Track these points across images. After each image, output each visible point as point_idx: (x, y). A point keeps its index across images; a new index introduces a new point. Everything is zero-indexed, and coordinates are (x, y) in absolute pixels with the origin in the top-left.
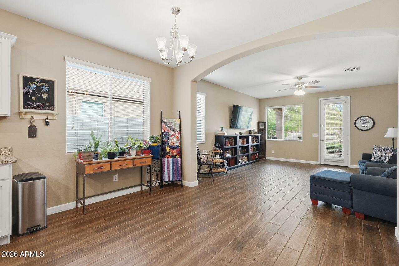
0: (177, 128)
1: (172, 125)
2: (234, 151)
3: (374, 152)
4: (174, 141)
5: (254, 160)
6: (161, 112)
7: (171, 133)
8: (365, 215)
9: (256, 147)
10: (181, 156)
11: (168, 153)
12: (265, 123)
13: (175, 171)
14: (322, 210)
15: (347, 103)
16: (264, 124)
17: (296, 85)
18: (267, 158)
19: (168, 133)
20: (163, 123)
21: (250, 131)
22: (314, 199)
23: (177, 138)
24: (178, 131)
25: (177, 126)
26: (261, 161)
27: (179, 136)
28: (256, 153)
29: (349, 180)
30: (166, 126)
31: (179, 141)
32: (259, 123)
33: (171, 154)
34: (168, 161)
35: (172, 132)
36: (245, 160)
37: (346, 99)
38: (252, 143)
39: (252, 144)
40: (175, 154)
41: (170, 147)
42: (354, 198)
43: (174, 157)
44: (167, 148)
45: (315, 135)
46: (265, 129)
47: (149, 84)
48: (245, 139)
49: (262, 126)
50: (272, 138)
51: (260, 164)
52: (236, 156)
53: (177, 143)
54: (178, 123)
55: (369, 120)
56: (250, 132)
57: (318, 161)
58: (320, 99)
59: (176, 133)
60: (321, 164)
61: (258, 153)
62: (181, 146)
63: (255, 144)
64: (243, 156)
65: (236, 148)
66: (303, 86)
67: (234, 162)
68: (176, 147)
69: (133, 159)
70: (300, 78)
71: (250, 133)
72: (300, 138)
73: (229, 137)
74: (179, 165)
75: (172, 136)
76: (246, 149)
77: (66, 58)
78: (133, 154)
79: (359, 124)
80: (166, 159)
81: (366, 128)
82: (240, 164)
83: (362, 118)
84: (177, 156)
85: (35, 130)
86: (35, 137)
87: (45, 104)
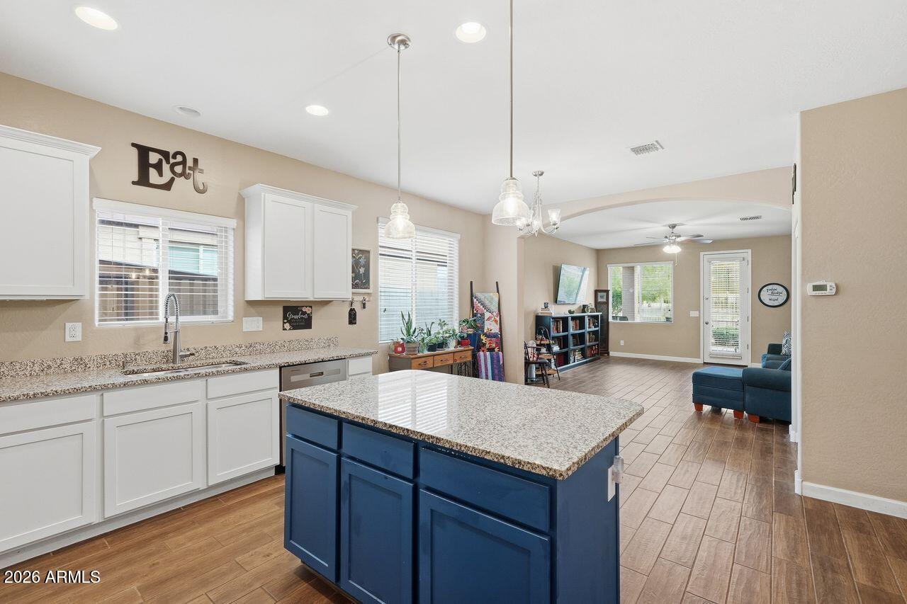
0: (494, 308)
1: (487, 303)
2: (563, 342)
3: (784, 342)
4: (491, 326)
5: (590, 357)
6: (471, 283)
7: (487, 315)
8: (761, 418)
9: (593, 334)
10: (501, 349)
11: (484, 345)
12: (607, 292)
13: (496, 371)
14: (709, 416)
15: (746, 261)
16: (605, 294)
17: (666, 237)
18: (612, 354)
19: (483, 315)
20: (475, 300)
21: (584, 306)
22: (698, 404)
23: (496, 321)
24: (497, 310)
25: (494, 304)
26: (603, 359)
27: (498, 319)
28: (595, 346)
29: (741, 376)
30: (479, 305)
31: (498, 327)
32: (596, 292)
33: (487, 346)
34: (485, 356)
35: (488, 313)
36: (578, 356)
37: (744, 255)
38: (589, 328)
39: (588, 330)
40: (494, 345)
41: (487, 336)
42: (747, 397)
43: (491, 350)
44: (482, 337)
45: (694, 314)
46: (607, 303)
47: (457, 242)
48: (578, 321)
49: (602, 297)
50: (618, 318)
51: (601, 363)
52: (566, 350)
53: (495, 329)
54: (496, 299)
55: (780, 289)
56: (584, 308)
57: (699, 358)
58: (702, 254)
59: (495, 314)
60: (704, 363)
61: (598, 345)
62: (501, 335)
63: (593, 329)
64: (575, 351)
65: (566, 338)
66: (679, 240)
67: (563, 359)
68: (495, 336)
69: (454, 353)
70: (673, 226)
71: (583, 311)
72: (668, 319)
73: (556, 320)
74: (501, 362)
75: (489, 319)
76: (580, 339)
77: (380, 219)
78: (452, 346)
79: (765, 296)
80: (481, 353)
81: (776, 303)
82: (571, 364)
83: (770, 287)
84: (496, 350)
85: (355, 314)
86: (355, 323)
87: (362, 282)
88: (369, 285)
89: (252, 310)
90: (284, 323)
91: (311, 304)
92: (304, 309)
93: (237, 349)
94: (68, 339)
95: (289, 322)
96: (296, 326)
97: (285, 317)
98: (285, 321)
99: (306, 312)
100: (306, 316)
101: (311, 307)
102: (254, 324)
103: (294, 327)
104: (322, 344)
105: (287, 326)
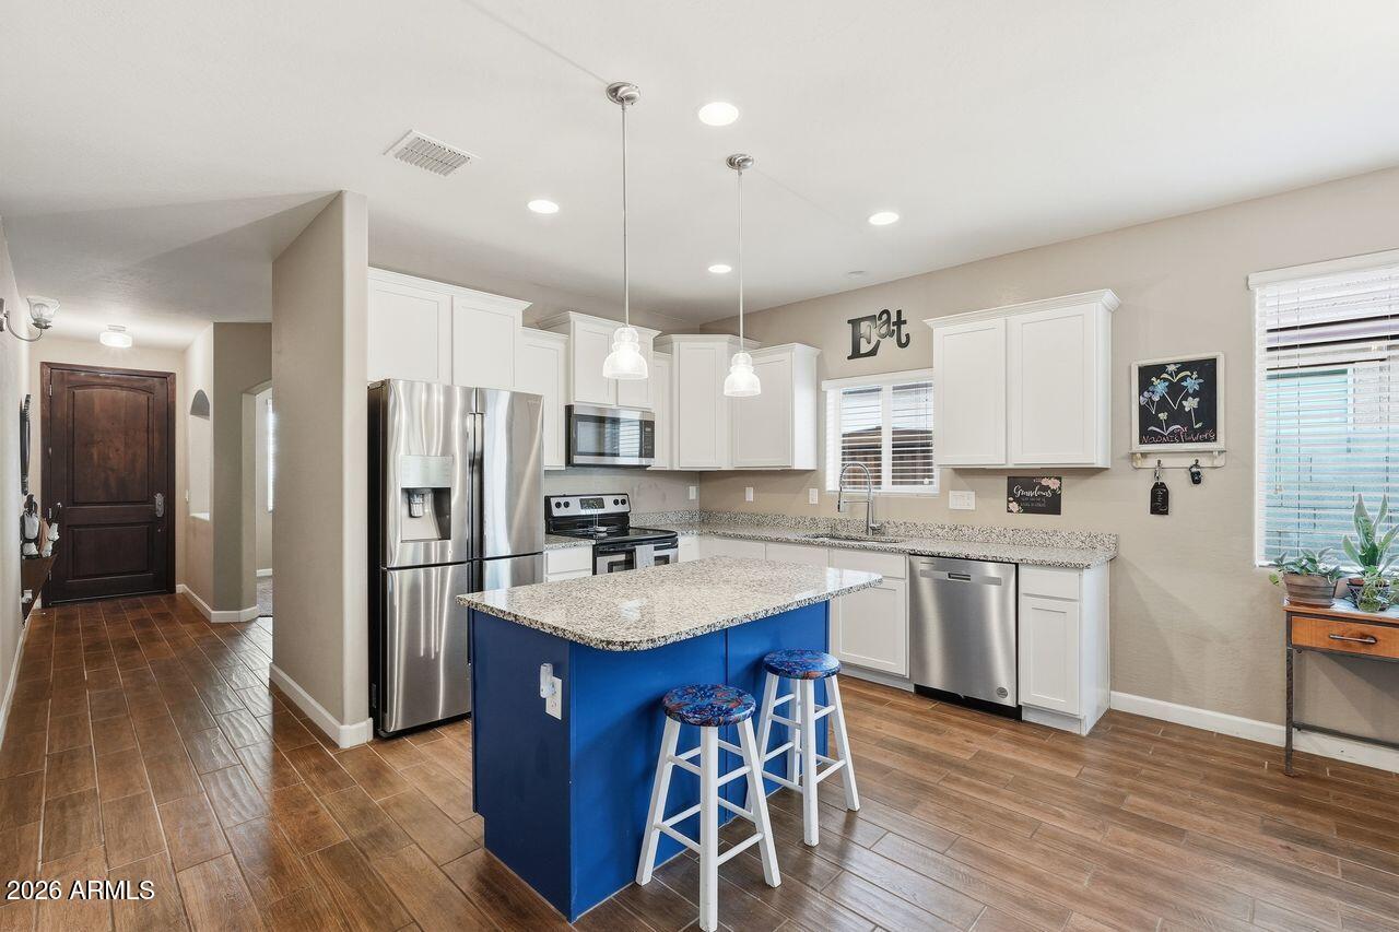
77: (1254, 278)
85: (1166, 495)
86: (1166, 513)
87: (1191, 427)
88: (1215, 431)
89: (961, 481)
90: (1009, 502)
91: (1059, 473)
92: (1045, 482)
93: (939, 530)
94: (811, 502)
95: (1018, 500)
96: (1029, 507)
97: (1010, 493)
98: (1011, 499)
99: (1047, 488)
100: (1048, 494)
101: (1060, 479)
102: (964, 500)
103: (1026, 510)
104: (1078, 543)
105: (1014, 506)
